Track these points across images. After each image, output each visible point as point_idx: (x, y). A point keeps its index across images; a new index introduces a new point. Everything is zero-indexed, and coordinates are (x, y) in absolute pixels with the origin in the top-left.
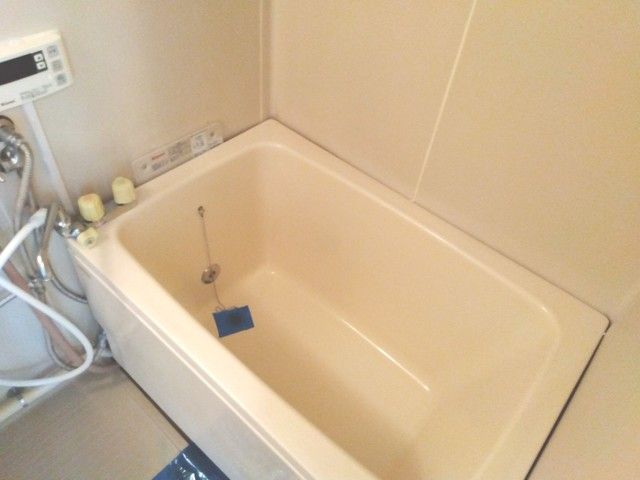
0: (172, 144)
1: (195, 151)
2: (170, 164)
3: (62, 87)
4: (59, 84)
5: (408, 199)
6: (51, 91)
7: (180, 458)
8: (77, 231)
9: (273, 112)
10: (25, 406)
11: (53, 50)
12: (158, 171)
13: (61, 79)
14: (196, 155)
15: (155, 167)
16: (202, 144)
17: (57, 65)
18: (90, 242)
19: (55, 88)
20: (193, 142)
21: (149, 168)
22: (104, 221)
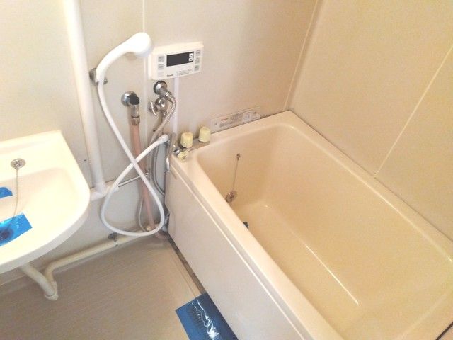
0: (233, 114)
1: (244, 121)
2: (229, 125)
3: (196, 72)
4: (195, 70)
5: (372, 175)
6: (190, 73)
7: (195, 301)
8: (178, 151)
9: (292, 107)
10: (117, 246)
11: (198, 53)
12: (222, 128)
13: (197, 68)
14: (243, 124)
15: (221, 125)
16: (249, 117)
17: (198, 61)
18: (184, 158)
19: (193, 72)
20: (244, 115)
21: (218, 125)
22: (191, 149)
